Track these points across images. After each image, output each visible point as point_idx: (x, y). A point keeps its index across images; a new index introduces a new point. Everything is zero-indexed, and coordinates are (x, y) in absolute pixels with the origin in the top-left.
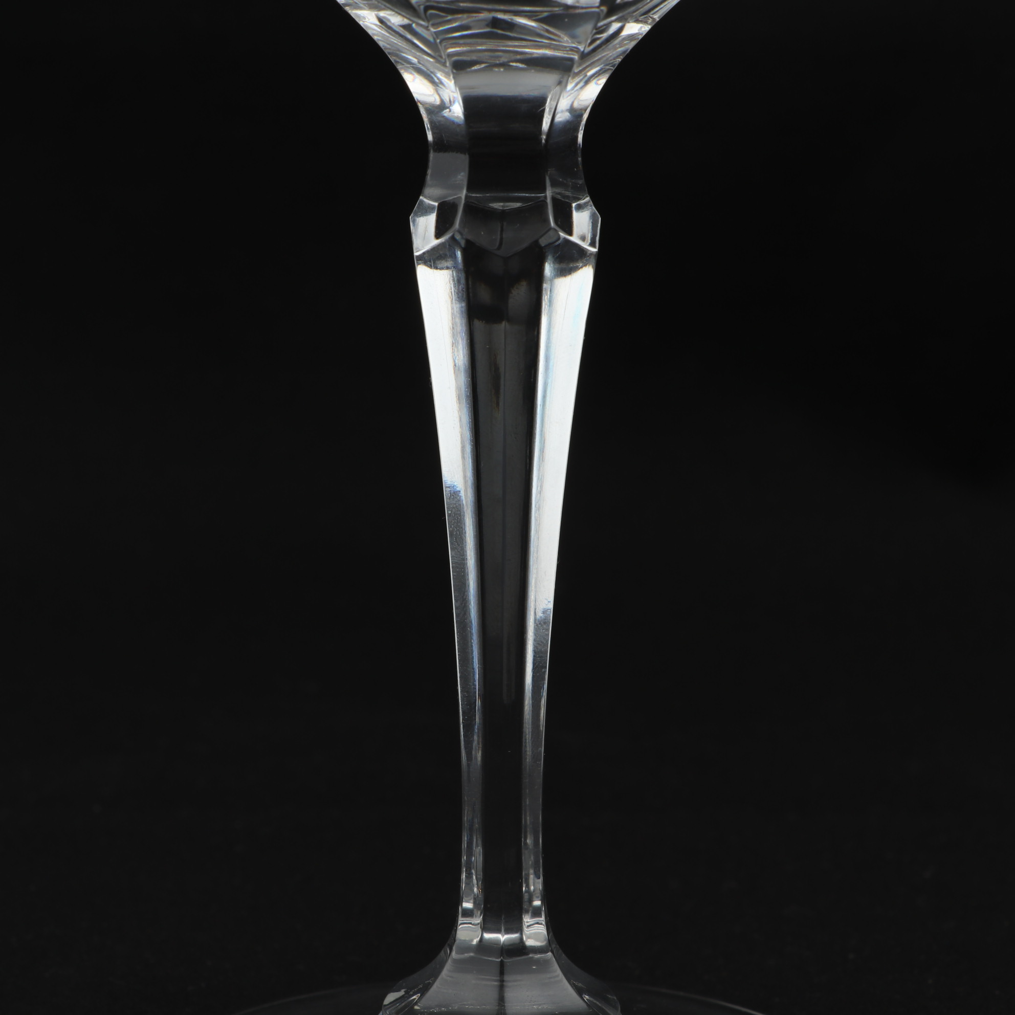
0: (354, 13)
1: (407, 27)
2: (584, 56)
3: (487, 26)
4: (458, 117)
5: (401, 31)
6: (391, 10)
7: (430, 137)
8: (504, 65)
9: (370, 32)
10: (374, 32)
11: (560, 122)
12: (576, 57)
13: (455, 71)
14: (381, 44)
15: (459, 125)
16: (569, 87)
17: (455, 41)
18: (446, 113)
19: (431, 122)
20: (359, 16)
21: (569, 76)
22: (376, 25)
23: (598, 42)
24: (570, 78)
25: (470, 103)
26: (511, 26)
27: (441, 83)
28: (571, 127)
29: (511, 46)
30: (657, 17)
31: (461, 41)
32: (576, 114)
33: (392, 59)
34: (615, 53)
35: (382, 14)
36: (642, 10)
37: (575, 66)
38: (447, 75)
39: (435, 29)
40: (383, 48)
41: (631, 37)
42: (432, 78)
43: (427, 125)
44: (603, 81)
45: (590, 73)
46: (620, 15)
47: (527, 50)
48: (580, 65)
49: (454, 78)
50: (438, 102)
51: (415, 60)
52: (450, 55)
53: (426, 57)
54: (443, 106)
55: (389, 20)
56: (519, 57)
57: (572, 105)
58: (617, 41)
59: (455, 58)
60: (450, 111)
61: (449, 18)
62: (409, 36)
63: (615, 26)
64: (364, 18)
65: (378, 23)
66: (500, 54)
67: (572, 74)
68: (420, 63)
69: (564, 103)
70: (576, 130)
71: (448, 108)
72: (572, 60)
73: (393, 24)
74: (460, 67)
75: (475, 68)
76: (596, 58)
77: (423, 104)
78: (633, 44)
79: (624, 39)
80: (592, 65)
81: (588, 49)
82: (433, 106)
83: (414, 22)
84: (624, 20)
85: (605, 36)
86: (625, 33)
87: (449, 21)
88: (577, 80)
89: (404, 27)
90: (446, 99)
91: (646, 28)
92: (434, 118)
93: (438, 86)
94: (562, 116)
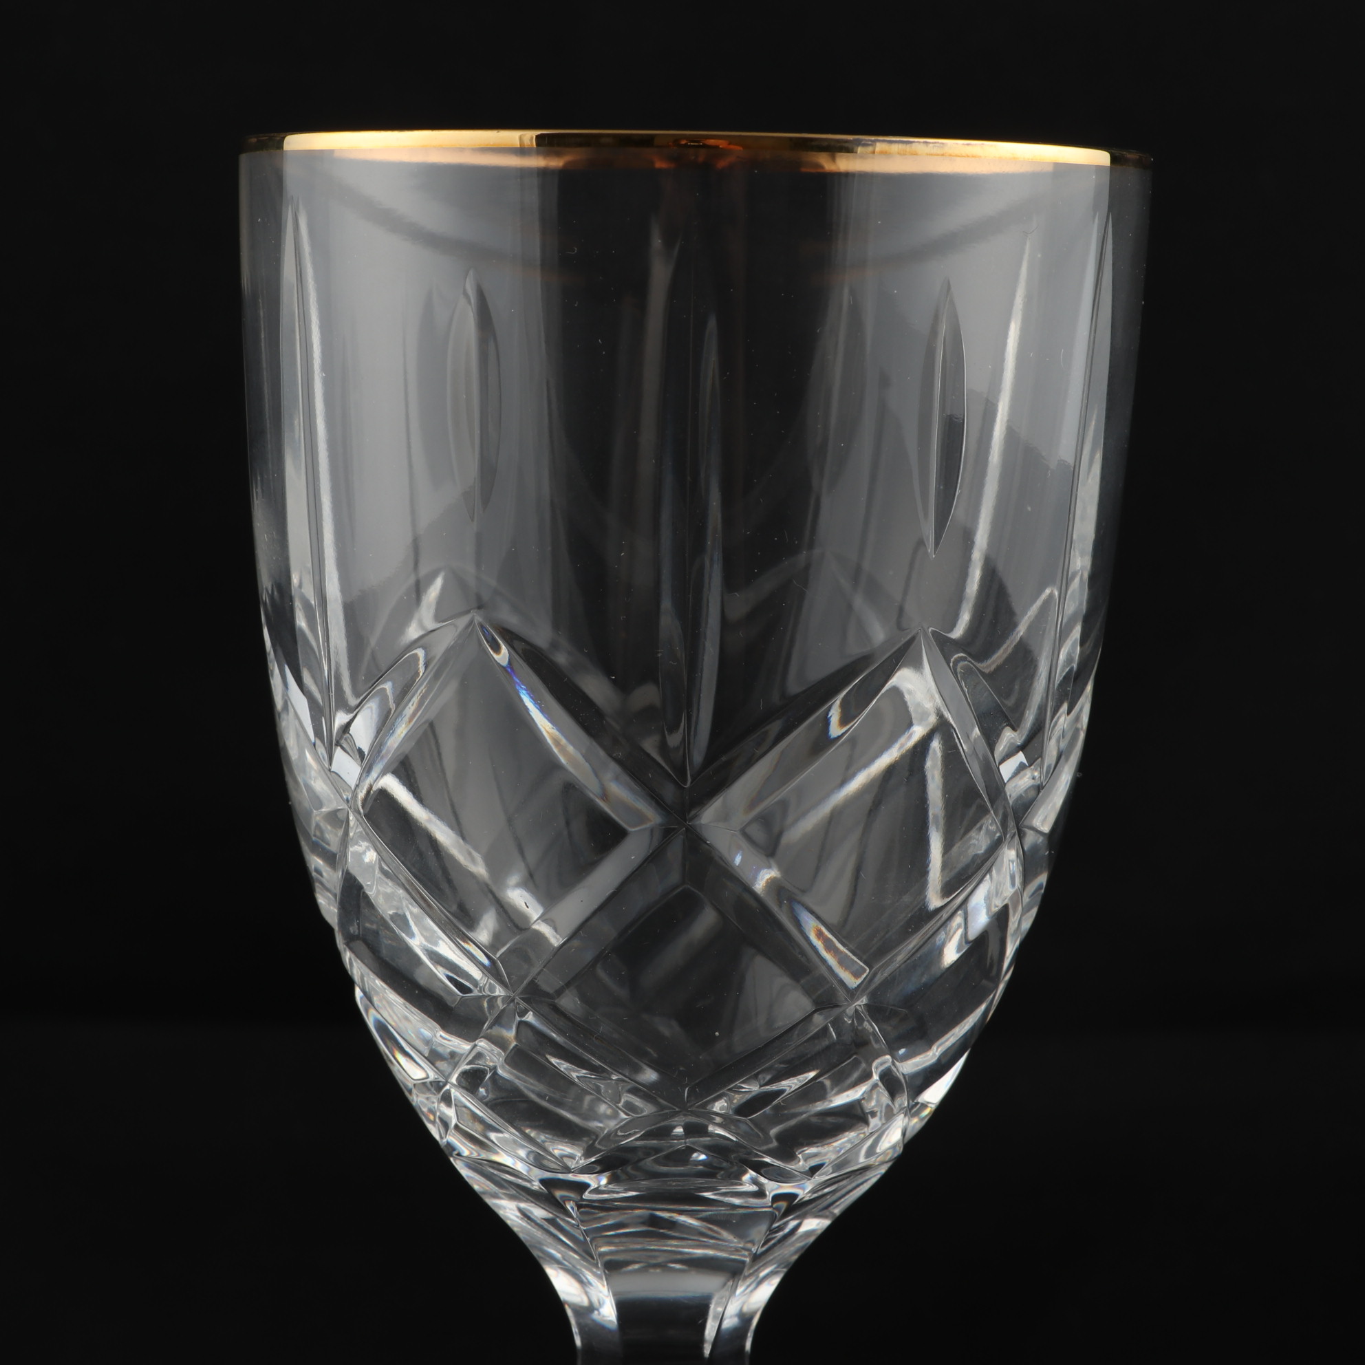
0: (491, 1202)
1: (551, 1221)
2: (756, 1258)
3: (643, 1223)
4: (610, 1321)
5: (546, 1225)
6: (532, 1202)
7: (578, 1342)
8: (663, 1266)
9: (509, 1222)
10: (515, 1223)
11: (727, 1329)
12: (748, 1260)
13: (607, 1272)
14: (521, 1236)
15: (610, 1331)
16: (739, 1291)
17: (609, 1241)
18: (595, 1315)
19: (579, 1325)
20: (499, 1207)
21: (739, 1280)
22: (517, 1217)
23: (773, 1242)
24: (740, 1282)
25: (623, 1307)
26: (672, 1224)
27: (590, 1284)
28: (739, 1333)
29: (670, 1246)
30: (837, 1211)
31: (617, 1240)
32: (745, 1319)
33: (535, 1253)
34: (790, 1252)
35: (523, 1205)
36: (821, 1207)
37: (746, 1269)
38: (599, 1277)
39: (584, 1226)
40: (524, 1241)
41: (808, 1234)
42: (580, 1277)
43: (575, 1330)
44: (775, 1282)
45: (762, 1274)
46: (798, 1214)
47: (687, 1250)
48: (750, 1268)
49: (607, 1279)
50: (585, 1303)
51: (558, 1256)
52: (602, 1255)
53: (572, 1254)
54: (591, 1308)
55: (532, 1213)
56: (679, 1257)
57: (741, 1310)
58: (794, 1238)
59: (608, 1258)
60: (599, 1314)
61: (601, 1214)
62: (552, 1230)
63: (793, 1224)
64: (505, 1208)
65: (519, 1214)
66: (657, 1254)
67: (742, 1276)
68: (566, 1260)
69: (733, 1308)
70: (744, 1337)
71: (598, 1310)
72: (743, 1262)
73: (536, 1216)
74: (612, 1267)
75: (630, 1268)
76: (771, 1257)
77: (569, 1305)
78: (812, 1239)
79: (801, 1236)
80: (765, 1266)
81: (761, 1250)
82: (582, 1307)
83: (558, 1217)
84: (803, 1217)
85: (781, 1234)
86: (802, 1229)
87: (601, 1219)
88: (749, 1281)
89: (547, 1220)
90: (595, 1300)
91: (826, 1223)
92: (581, 1321)
93: (585, 1285)
94: (730, 1322)
